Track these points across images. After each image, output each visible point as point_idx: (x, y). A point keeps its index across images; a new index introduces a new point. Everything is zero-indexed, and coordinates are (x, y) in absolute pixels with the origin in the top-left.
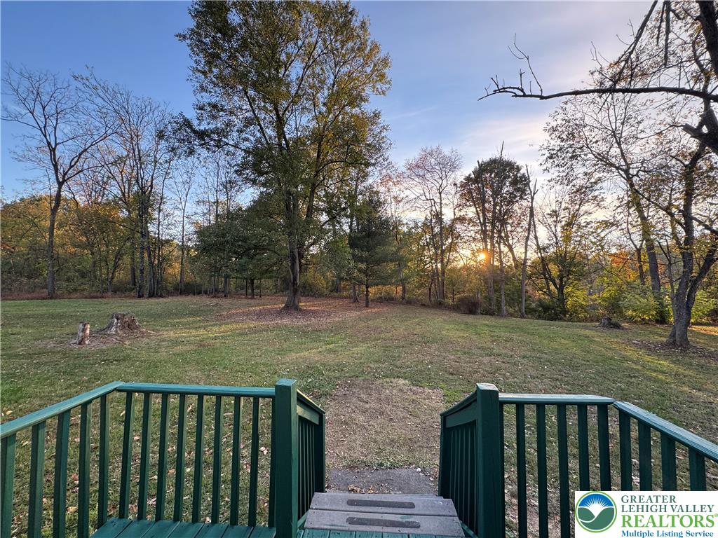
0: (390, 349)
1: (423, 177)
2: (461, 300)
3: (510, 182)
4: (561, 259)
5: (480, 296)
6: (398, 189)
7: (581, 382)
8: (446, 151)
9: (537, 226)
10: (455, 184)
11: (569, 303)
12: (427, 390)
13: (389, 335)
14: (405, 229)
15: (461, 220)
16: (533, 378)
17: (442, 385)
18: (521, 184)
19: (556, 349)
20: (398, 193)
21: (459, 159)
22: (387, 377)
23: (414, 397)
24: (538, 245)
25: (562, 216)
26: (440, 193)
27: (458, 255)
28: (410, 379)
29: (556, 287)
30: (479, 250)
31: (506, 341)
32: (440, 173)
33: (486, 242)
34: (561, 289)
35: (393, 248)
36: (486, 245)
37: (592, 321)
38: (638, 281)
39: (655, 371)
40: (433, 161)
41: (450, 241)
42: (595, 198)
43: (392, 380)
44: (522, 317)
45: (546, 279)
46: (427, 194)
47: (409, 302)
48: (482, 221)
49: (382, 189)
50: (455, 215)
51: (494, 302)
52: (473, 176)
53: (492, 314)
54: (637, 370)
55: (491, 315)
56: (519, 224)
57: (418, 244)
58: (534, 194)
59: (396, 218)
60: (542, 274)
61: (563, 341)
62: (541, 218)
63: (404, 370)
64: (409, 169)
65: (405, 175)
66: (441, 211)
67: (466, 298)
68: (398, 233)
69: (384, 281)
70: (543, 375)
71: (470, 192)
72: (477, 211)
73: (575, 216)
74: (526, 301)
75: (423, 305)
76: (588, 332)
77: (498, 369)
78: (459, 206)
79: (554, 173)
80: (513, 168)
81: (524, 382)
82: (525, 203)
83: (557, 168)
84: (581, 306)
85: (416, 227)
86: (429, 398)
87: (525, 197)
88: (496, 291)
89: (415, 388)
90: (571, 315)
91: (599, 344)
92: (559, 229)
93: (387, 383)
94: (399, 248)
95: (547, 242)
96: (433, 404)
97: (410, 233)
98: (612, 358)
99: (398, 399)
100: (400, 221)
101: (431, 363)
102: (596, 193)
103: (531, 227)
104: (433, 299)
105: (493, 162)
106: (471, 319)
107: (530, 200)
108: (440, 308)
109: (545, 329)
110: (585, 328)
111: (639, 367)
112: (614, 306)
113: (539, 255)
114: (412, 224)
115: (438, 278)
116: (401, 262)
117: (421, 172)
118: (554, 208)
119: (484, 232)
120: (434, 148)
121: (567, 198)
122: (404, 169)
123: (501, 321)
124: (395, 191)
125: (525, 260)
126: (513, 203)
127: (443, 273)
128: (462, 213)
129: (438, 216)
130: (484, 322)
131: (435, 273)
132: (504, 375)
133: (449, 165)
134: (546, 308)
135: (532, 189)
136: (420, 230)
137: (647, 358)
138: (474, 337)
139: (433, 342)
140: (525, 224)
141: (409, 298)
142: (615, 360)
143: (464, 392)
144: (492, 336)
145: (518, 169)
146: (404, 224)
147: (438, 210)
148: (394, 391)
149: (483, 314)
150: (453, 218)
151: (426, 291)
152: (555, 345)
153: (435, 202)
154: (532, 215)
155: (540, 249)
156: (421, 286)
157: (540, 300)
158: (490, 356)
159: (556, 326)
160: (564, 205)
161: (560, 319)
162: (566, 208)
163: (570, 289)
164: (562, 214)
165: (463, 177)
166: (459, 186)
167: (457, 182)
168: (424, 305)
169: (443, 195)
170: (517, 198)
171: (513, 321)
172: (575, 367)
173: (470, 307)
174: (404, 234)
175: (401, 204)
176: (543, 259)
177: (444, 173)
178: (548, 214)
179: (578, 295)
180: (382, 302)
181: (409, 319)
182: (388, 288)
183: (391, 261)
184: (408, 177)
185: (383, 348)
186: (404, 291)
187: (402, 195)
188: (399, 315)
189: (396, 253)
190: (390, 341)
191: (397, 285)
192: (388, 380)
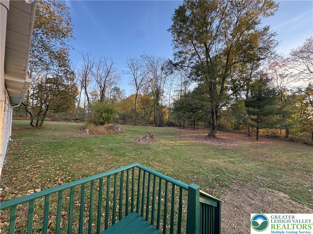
0: (273, 169)
1: (307, 58)
6: (283, 69)
13: (272, 160)
14: (290, 93)
20: (283, 72)
22: (269, 188)
28: (289, 194)
35: (278, 106)
43: (274, 191)
47: (292, 140)
49: (270, 71)
57: (302, 103)
59: (281, 87)
63: (285, 187)
64: (293, 55)
65: (290, 60)
68: (283, 96)
69: (271, 125)
75: (306, 143)
85: (300, 91)
97: (294, 96)
100: (285, 89)
114: (295, 90)
116: (285, 115)
117: (305, 55)
122: (289, 56)
124: (280, 71)
136: (303, 93)
141: (291, 137)
146: (288, 90)
148: (275, 199)
174: (289, 97)
175: (286, 79)
180: (269, 138)
181: (291, 152)
182: (274, 130)
183: (276, 114)
184: (293, 60)
185: (267, 168)
186: (287, 132)
187: (287, 73)
188: (282, 148)
189: (281, 109)
190: (274, 164)
191: (281, 128)
192: (270, 190)
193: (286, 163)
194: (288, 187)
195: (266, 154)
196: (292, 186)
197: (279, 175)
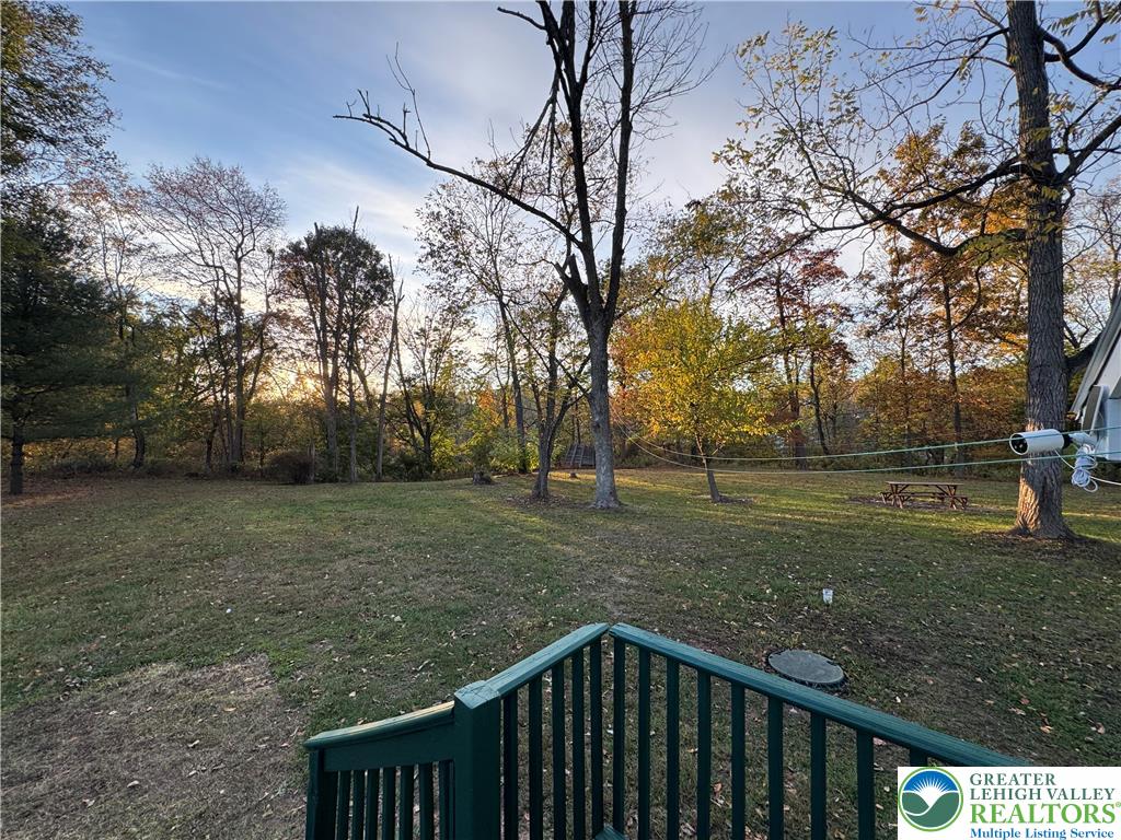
0: (107, 594)
1: (199, 217)
2: (278, 460)
3: (366, 275)
4: (430, 396)
5: (313, 452)
6: (125, 223)
7: (472, 567)
8: (255, 184)
9: (400, 348)
10: (270, 252)
11: (437, 453)
12: (228, 668)
13: (100, 559)
14: (144, 316)
15: (282, 318)
16: (416, 578)
17: (264, 642)
18: (381, 281)
19: (434, 525)
20: (128, 232)
21: (280, 207)
22: (107, 674)
23: (197, 698)
24: (401, 375)
25: (432, 339)
26: (239, 260)
27: (270, 379)
28: (180, 656)
29: (422, 434)
30: (311, 374)
31: (365, 524)
32: (237, 220)
33: (325, 363)
34: (427, 438)
35: (113, 355)
36: (326, 367)
37: (460, 477)
38: (503, 426)
39: (532, 531)
40: (223, 191)
41: (256, 351)
42: (467, 321)
43: (128, 676)
44: (378, 479)
45: (410, 423)
46: (207, 254)
47: (156, 472)
48: (319, 325)
49: (77, 210)
50: (268, 307)
51: (336, 462)
52: (304, 246)
53: (333, 480)
54: (519, 535)
55: (331, 481)
56: (376, 340)
57: (180, 352)
58: (399, 300)
59: (119, 287)
60: (405, 416)
61: (439, 511)
62: (406, 337)
63: (162, 640)
64: (160, 188)
65: (149, 199)
66: (239, 295)
67: (287, 456)
68: (125, 320)
69: (82, 427)
70: (428, 570)
71: (298, 272)
72: (311, 308)
73: (446, 341)
74: (384, 455)
75: (194, 476)
76: (461, 494)
77: (365, 577)
78: (276, 292)
79: (434, 278)
80: (371, 254)
81: (407, 589)
82: (385, 311)
83: (439, 273)
84: (449, 458)
85: (173, 315)
86: (238, 683)
87: (386, 302)
88: (340, 442)
89: (197, 675)
90: (438, 471)
91: (475, 506)
92: (428, 356)
93: (109, 689)
94: (128, 356)
95: (413, 371)
96: (250, 694)
97: (156, 325)
98: (493, 525)
99: (150, 722)
100: (131, 295)
101: (230, 601)
102: (469, 317)
103: (393, 348)
104: (215, 462)
105: (341, 233)
106: (299, 493)
107: (392, 307)
108: (232, 478)
109: (414, 496)
110: (458, 487)
111: (518, 530)
112: (481, 454)
113: (402, 388)
114: (163, 308)
115: (229, 422)
116: (133, 386)
117: (193, 206)
118: (422, 325)
119: (323, 345)
120: (227, 167)
121: (438, 317)
122: (147, 186)
123: (352, 491)
124: (120, 225)
125: (384, 396)
126: (368, 307)
127: (242, 412)
128: (282, 307)
129: (232, 303)
130: (323, 496)
131: (220, 412)
132: (376, 586)
133: (257, 212)
134: (409, 464)
135: (397, 292)
136: (184, 323)
137: (522, 517)
138: (312, 527)
139: (227, 554)
140: (385, 341)
141: (153, 462)
142: (497, 526)
143: (311, 642)
144: (343, 520)
145: (378, 258)
146: (140, 304)
147: (234, 291)
148: (135, 705)
149: (317, 481)
150: (264, 311)
151: (198, 446)
152: (431, 518)
153: (225, 274)
154: (395, 331)
155: (404, 380)
156: (187, 436)
157: (402, 454)
158: (346, 557)
159: (425, 489)
160: (434, 324)
161: (427, 478)
162: (436, 329)
163: (438, 437)
164: (433, 336)
165: (287, 244)
166: (277, 255)
167: (274, 249)
168: (197, 475)
169: (244, 266)
170: (375, 302)
171: (370, 489)
172: (460, 547)
173: (297, 472)
174: (141, 327)
175: (135, 261)
176: (407, 395)
177: (246, 223)
178: (417, 333)
179: (447, 445)
180: (71, 476)
181: (158, 510)
182: (90, 444)
183: (105, 383)
184: (158, 205)
185: (86, 598)
186: (141, 447)
187: (139, 240)
188: (127, 504)
189: (122, 364)
190: (110, 574)
191: (117, 435)
192: (110, 682)
193: (151, 554)
194: (171, 634)
195: (70, 543)
196: (182, 625)
197: (134, 605)
